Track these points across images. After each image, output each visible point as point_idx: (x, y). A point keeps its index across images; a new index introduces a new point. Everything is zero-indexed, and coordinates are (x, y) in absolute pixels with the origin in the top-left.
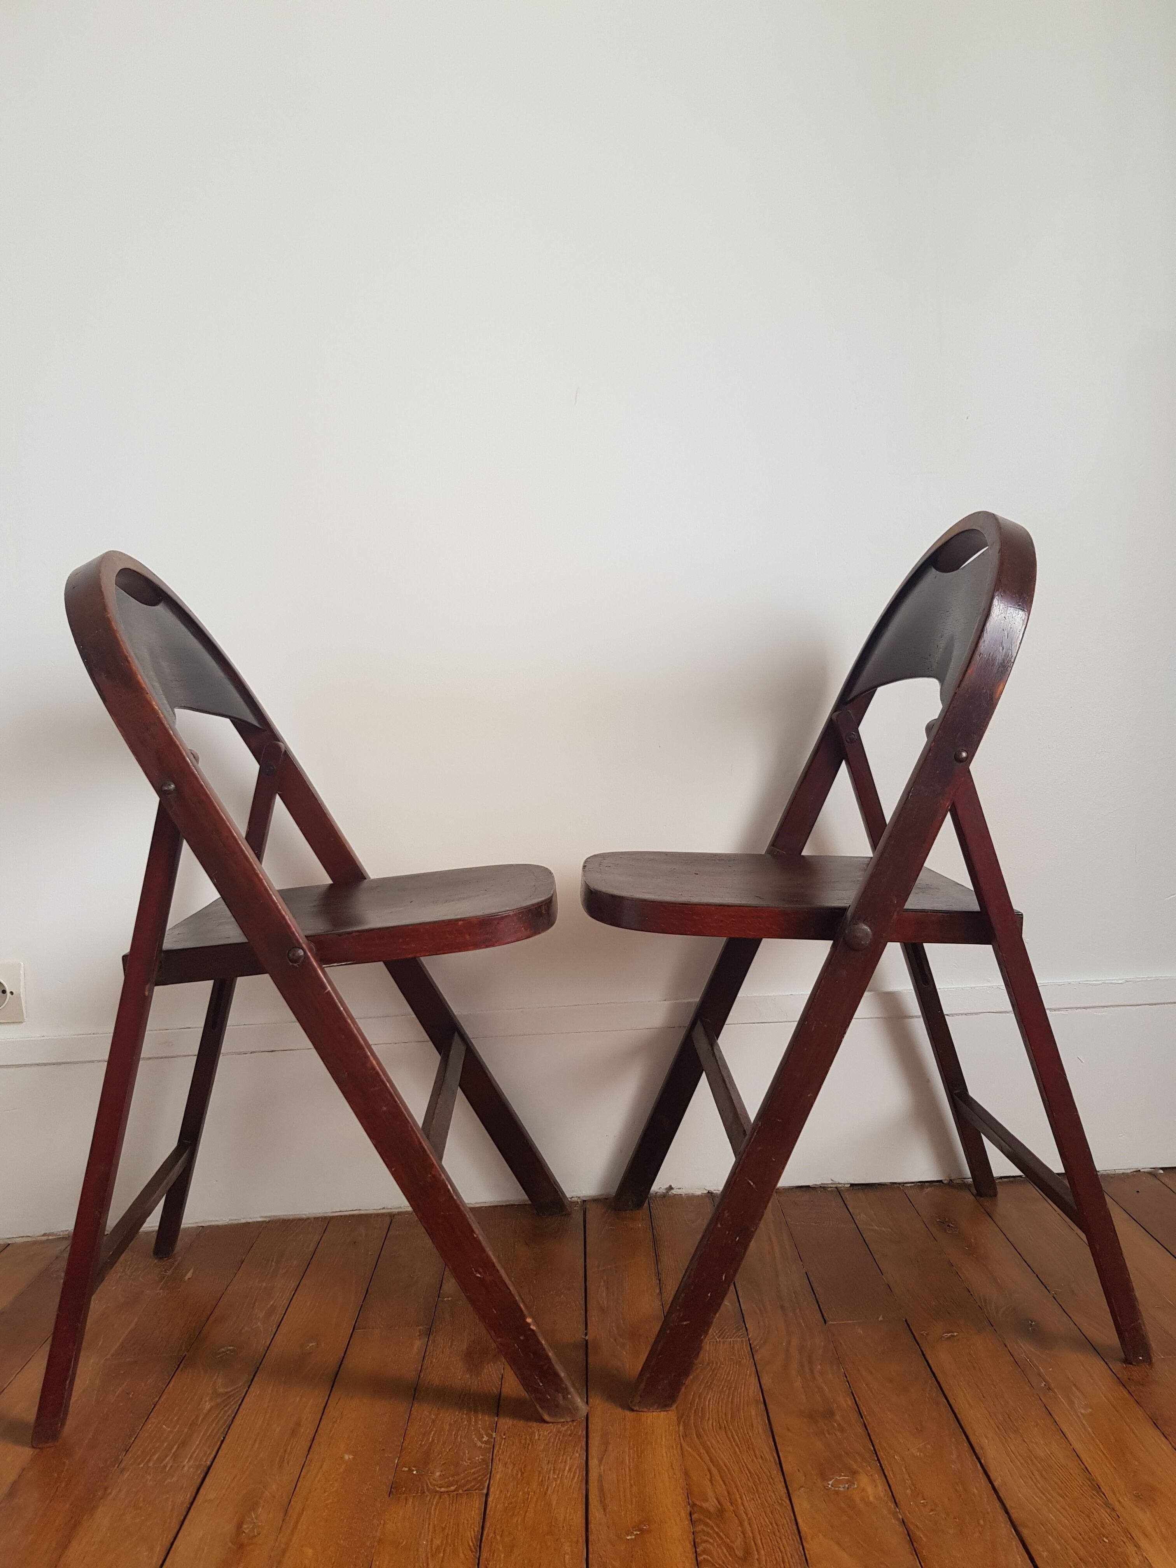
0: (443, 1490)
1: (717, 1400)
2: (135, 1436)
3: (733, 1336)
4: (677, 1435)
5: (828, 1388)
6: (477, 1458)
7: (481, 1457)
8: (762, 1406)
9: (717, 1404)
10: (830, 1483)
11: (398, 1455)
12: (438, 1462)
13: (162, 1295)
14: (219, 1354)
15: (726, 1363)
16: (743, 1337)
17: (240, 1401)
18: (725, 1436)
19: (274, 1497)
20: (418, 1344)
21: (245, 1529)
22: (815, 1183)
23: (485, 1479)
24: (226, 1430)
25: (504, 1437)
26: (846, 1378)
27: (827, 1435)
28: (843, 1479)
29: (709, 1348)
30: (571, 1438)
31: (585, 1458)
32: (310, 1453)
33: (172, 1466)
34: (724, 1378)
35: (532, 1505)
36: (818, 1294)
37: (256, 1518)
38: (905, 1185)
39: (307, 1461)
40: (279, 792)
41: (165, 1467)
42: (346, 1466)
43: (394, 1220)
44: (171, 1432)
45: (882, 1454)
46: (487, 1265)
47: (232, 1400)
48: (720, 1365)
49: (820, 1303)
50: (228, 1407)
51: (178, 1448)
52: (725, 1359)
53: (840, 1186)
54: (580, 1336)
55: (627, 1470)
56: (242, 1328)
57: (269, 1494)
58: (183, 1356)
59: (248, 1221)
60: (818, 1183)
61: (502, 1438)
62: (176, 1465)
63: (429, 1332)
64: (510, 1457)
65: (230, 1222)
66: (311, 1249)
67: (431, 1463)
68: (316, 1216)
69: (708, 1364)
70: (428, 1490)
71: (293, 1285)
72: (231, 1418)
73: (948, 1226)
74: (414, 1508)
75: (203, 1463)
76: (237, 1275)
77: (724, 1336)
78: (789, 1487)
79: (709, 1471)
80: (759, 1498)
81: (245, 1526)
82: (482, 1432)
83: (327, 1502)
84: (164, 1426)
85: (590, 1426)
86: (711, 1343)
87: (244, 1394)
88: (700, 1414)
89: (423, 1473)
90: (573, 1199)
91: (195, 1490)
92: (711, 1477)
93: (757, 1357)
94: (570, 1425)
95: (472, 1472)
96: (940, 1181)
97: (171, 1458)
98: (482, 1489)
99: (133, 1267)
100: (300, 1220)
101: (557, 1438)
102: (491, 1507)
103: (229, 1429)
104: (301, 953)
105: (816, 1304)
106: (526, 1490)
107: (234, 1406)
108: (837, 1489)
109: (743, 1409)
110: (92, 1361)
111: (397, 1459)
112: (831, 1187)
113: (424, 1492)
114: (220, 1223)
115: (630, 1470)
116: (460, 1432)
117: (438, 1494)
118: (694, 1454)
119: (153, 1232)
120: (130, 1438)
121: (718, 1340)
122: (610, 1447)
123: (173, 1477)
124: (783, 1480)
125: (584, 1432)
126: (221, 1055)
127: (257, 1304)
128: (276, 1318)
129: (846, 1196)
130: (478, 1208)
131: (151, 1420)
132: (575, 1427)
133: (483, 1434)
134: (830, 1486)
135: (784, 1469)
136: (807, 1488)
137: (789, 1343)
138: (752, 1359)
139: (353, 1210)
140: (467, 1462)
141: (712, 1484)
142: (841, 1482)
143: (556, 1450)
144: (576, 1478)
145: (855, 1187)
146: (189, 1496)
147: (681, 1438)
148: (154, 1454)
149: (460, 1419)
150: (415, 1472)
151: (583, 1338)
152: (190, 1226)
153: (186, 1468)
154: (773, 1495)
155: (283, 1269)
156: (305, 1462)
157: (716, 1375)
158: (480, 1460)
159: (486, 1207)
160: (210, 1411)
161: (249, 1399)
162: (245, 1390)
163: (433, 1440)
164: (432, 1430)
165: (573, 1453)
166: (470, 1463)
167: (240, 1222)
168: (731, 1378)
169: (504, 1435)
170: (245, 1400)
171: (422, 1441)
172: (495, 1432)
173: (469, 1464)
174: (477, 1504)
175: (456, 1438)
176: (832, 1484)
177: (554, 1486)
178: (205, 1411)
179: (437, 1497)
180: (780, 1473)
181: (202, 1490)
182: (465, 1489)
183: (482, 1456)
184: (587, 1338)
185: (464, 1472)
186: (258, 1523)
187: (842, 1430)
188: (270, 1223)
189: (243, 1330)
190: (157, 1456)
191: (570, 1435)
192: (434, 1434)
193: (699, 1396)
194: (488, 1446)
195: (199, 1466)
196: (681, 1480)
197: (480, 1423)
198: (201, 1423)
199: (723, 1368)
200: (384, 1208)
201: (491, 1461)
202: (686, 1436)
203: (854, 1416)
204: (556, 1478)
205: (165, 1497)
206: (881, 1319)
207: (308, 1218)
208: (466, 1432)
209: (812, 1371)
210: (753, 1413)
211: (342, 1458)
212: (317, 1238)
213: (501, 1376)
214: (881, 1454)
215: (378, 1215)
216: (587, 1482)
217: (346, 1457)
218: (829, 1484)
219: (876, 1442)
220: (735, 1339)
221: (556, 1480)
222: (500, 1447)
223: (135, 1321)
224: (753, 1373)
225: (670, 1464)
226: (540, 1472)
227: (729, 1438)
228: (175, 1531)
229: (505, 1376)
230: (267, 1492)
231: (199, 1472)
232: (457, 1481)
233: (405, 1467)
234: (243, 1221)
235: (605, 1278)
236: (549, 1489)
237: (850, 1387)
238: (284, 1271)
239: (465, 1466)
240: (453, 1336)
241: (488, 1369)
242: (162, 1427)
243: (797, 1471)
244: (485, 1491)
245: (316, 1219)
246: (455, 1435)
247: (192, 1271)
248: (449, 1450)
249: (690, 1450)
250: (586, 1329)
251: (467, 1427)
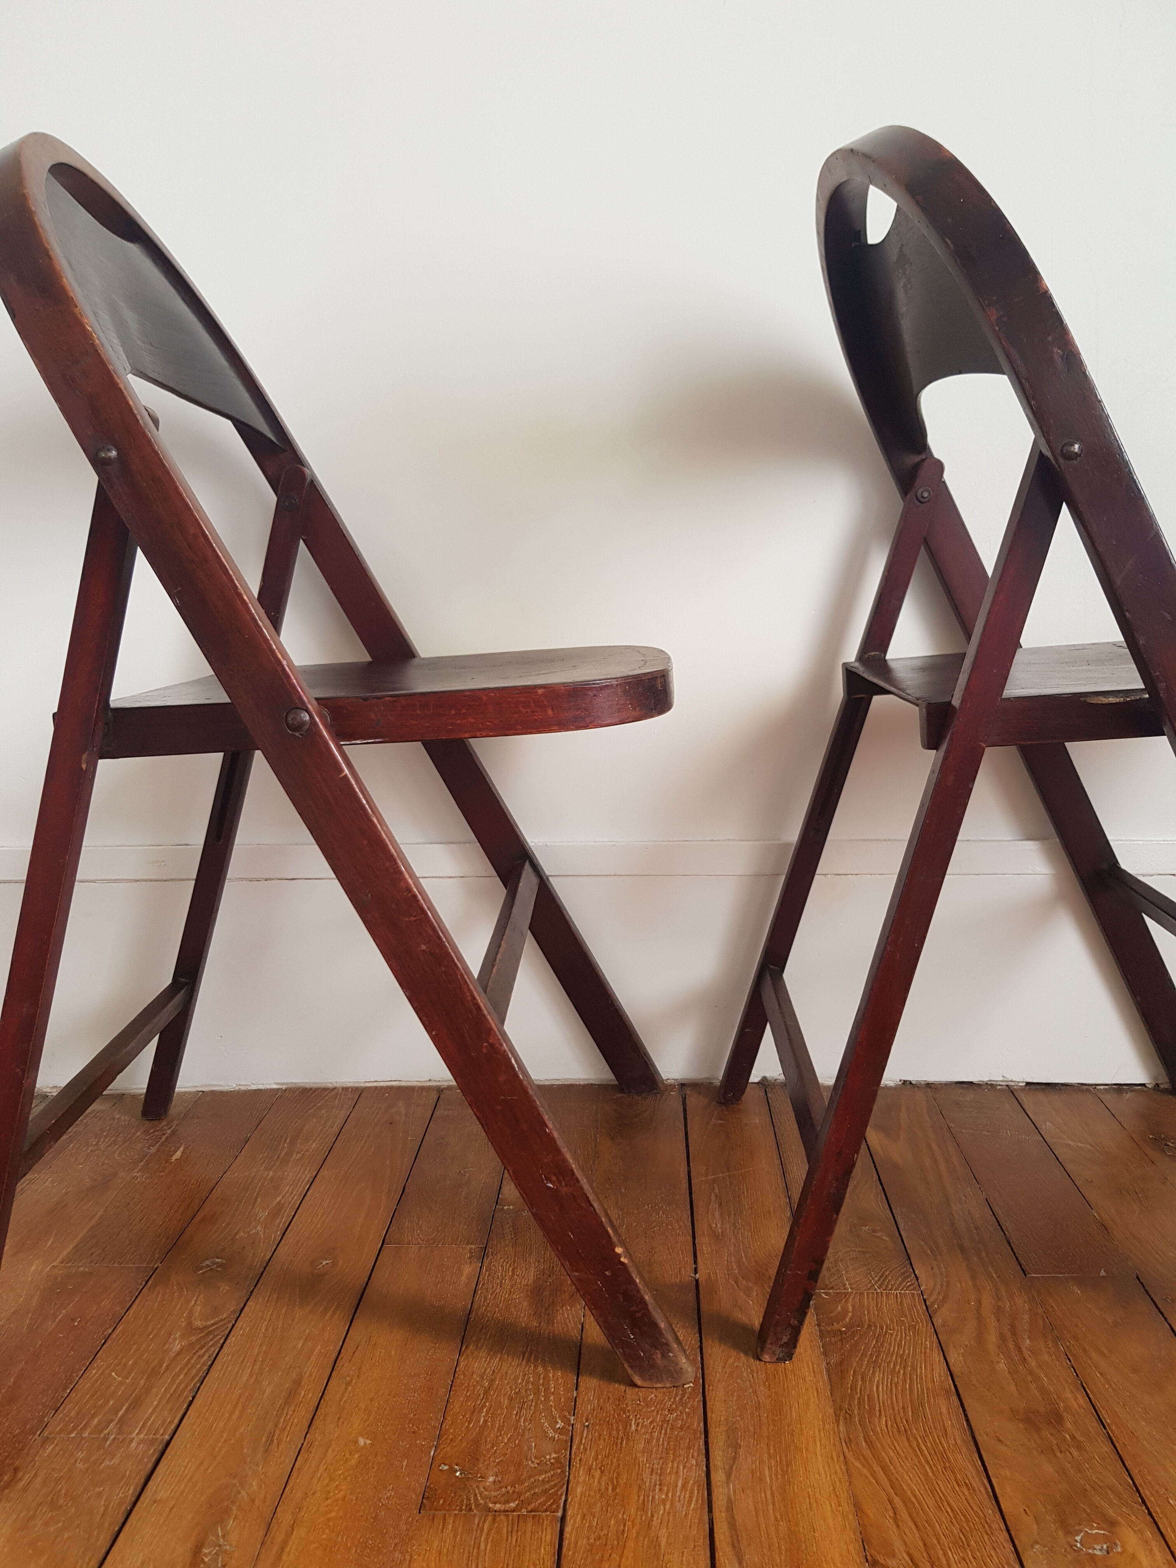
0: (498, 1506)
1: (889, 1385)
2: (72, 1387)
3: (899, 1286)
4: (838, 1439)
5: (1046, 1376)
6: (548, 1457)
7: (554, 1455)
8: (955, 1398)
9: (889, 1392)
10: (1078, 1538)
11: (435, 1443)
12: (492, 1459)
13: (139, 1179)
14: (202, 1268)
15: (893, 1327)
16: (914, 1289)
17: (222, 1341)
18: (906, 1444)
19: (253, 1501)
20: (468, 1270)
21: (205, 1555)
22: (981, 1079)
23: (559, 1493)
24: (198, 1385)
25: (587, 1424)
26: (1070, 1361)
27: (1059, 1454)
28: (1097, 1533)
29: (869, 1303)
30: (683, 1432)
31: (705, 1468)
32: (311, 1431)
33: (114, 1439)
34: (894, 1349)
35: (631, 1544)
36: (1008, 1231)
37: (223, 1536)
38: (1097, 1087)
39: (305, 1444)
40: (303, 537)
41: (105, 1439)
42: (360, 1457)
43: (442, 1096)
44: (121, 1383)
45: (1148, 1493)
46: (564, 1172)
47: (211, 1340)
48: (886, 1331)
49: (1012, 1245)
50: (204, 1350)
51: (127, 1410)
52: (892, 1321)
53: (1013, 1084)
54: (687, 1274)
55: (769, 1493)
56: (237, 1233)
57: (246, 1496)
58: (154, 1268)
59: (260, 1088)
60: (985, 1078)
61: (584, 1426)
62: (121, 1437)
63: (483, 1254)
64: (596, 1458)
65: (237, 1088)
66: (336, 1129)
67: (482, 1461)
68: (345, 1086)
69: (869, 1326)
70: (477, 1505)
71: (308, 1176)
72: (206, 1368)
73: (1166, 1145)
74: (455, 1536)
75: (158, 1436)
76: (239, 1158)
77: (887, 1286)
78: (1016, 1542)
79: (891, 1502)
80: (974, 1558)
81: (205, 1551)
82: (555, 1412)
83: (329, 1516)
84: (113, 1374)
85: (709, 1415)
86: (871, 1296)
87: (227, 1332)
88: (866, 1407)
89: (470, 1476)
90: (669, 1081)
91: (142, 1481)
92: (895, 1513)
93: (938, 1321)
94: (681, 1412)
95: (540, 1479)
96: (1144, 1085)
97: (117, 1423)
98: (556, 1511)
99: (110, 1139)
100: (325, 1089)
101: (663, 1432)
102: (569, 1544)
103: (201, 1384)
104: (306, 717)
105: (1007, 1245)
106: (620, 1516)
107: (213, 1349)
108: (1090, 1551)
109: (928, 1402)
110: (33, 1268)
111: (434, 1449)
112: (1000, 1085)
113: (470, 1510)
114: (225, 1089)
115: (773, 1495)
116: (524, 1411)
117: (490, 1514)
118: (865, 1472)
119: (141, 1095)
120: (64, 1390)
121: (879, 1291)
122: (741, 1451)
123: (113, 1456)
124: (1003, 1527)
125: (702, 1424)
126: (227, 881)
127: (259, 1200)
128: (282, 1221)
129: (1022, 1097)
130: (548, 1086)
131: (98, 1362)
132: (688, 1414)
133: (556, 1419)
134: (1079, 1545)
135: (1003, 1507)
136: (1044, 1547)
137: (979, 1303)
138: (930, 1324)
139: (391, 1081)
140: (533, 1462)
141: (898, 1526)
142: (1096, 1538)
143: (662, 1452)
144: (693, 1503)
145: (1033, 1087)
146: (131, 1491)
147: (844, 1444)
148: (93, 1417)
149: (523, 1391)
150: (458, 1474)
151: (692, 1277)
152: (187, 1090)
153: (134, 1444)
154: (993, 1553)
155: (297, 1153)
156: (302, 1444)
157: (882, 1345)
158: (552, 1461)
159: (558, 1085)
160: (179, 1353)
161: (234, 1339)
162: (231, 1325)
163: (486, 1421)
164: (483, 1407)
165: (687, 1458)
166: (538, 1464)
167: (249, 1088)
168: (904, 1351)
169: (587, 1421)
170: (228, 1341)
171: (469, 1423)
172: (574, 1415)
173: (536, 1465)
174: (548, 1537)
175: (518, 1421)
176: (1081, 1540)
177: (661, 1512)
178: (172, 1354)
179: (490, 1518)
180: (998, 1515)
181: (151, 1483)
182: (530, 1508)
183: (555, 1453)
184: (697, 1276)
185: (529, 1479)
186: (226, 1545)
187: (1079, 1447)
188: (288, 1091)
189: (237, 1237)
190: (96, 1421)
191: (681, 1428)
192: (487, 1412)
193: (862, 1378)
194: (564, 1438)
195: (152, 1442)
196: (851, 1517)
197: (552, 1398)
198: (164, 1372)
199: (892, 1335)
200: (430, 1080)
201: (568, 1463)
202: (850, 1441)
203: (1092, 1425)
204: (663, 1500)
205: (97, 1490)
206: (1103, 1273)
207: (335, 1088)
208: (532, 1412)
209: (1020, 1350)
210: (944, 1410)
211: (357, 1442)
212: (343, 1114)
213: (580, 1326)
214: (1146, 1493)
215: (422, 1089)
216: (710, 1510)
217: (362, 1441)
218: (1076, 1541)
219: (1134, 1472)
220: (903, 1292)
221: (664, 1502)
222: (581, 1440)
223: (99, 1214)
224: (934, 1345)
225: (831, 1488)
226: (640, 1487)
227: (914, 1450)
228: (104, 1550)
229: (587, 1326)
230: (243, 1493)
231: (152, 1451)
232: (519, 1494)
233: (445, 1464)
234: (254, 1087)
235: (717, 1191)
236: (655, 1519)
237: (1077, 1375)
238: (299, 1156)
239: (531, 1468)
240: (514, 1261)
241: (563, 1314)
242: (111, 1374)
243: (1024, 1512)
244: (560, 1514)
245: (346, 1089)
246: (516, 1415)
247: (181, 1149)
248: (508, 1440)
249: (857, 1464)
250: (695, 1262)
251: (534, 1404)
